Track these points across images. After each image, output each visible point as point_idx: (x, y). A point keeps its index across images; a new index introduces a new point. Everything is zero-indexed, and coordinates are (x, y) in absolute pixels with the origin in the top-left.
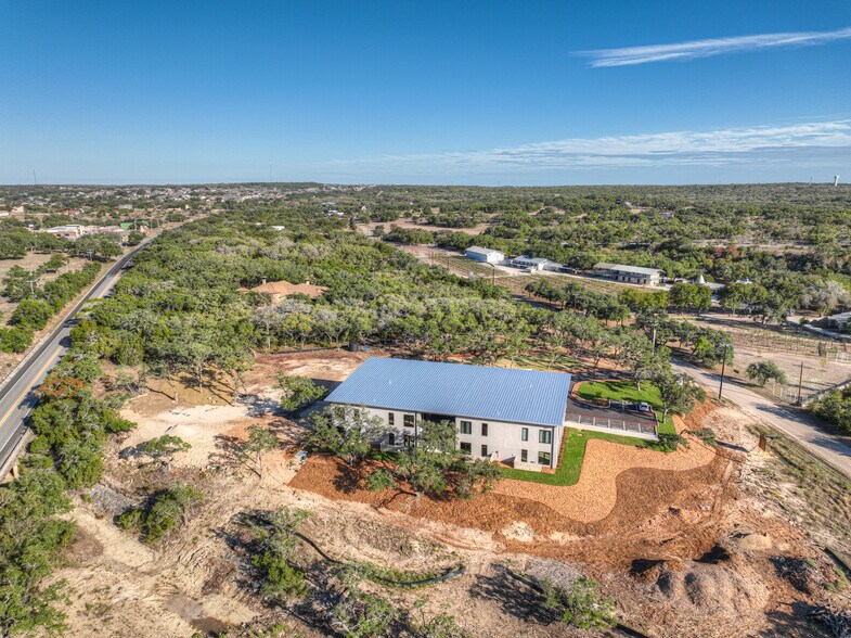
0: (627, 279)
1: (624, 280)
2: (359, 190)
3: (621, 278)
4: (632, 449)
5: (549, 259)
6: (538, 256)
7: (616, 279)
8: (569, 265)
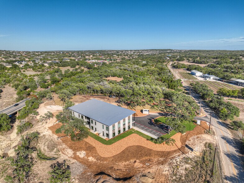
0: (241, 85)
1: (240, 85)
2: (183, 51)
3: (239, 84)
4: (144, 140)
5: (215, 76)
6: (212, 74)
7: (237, 85)
8: (222, 78)
